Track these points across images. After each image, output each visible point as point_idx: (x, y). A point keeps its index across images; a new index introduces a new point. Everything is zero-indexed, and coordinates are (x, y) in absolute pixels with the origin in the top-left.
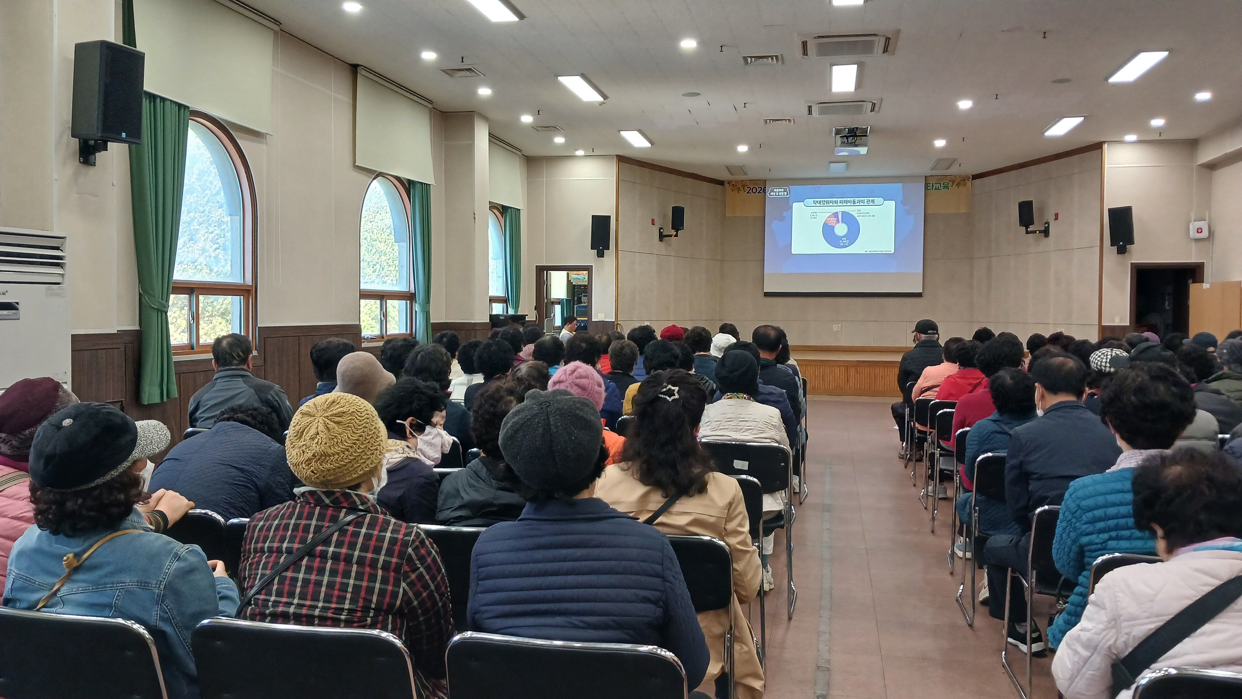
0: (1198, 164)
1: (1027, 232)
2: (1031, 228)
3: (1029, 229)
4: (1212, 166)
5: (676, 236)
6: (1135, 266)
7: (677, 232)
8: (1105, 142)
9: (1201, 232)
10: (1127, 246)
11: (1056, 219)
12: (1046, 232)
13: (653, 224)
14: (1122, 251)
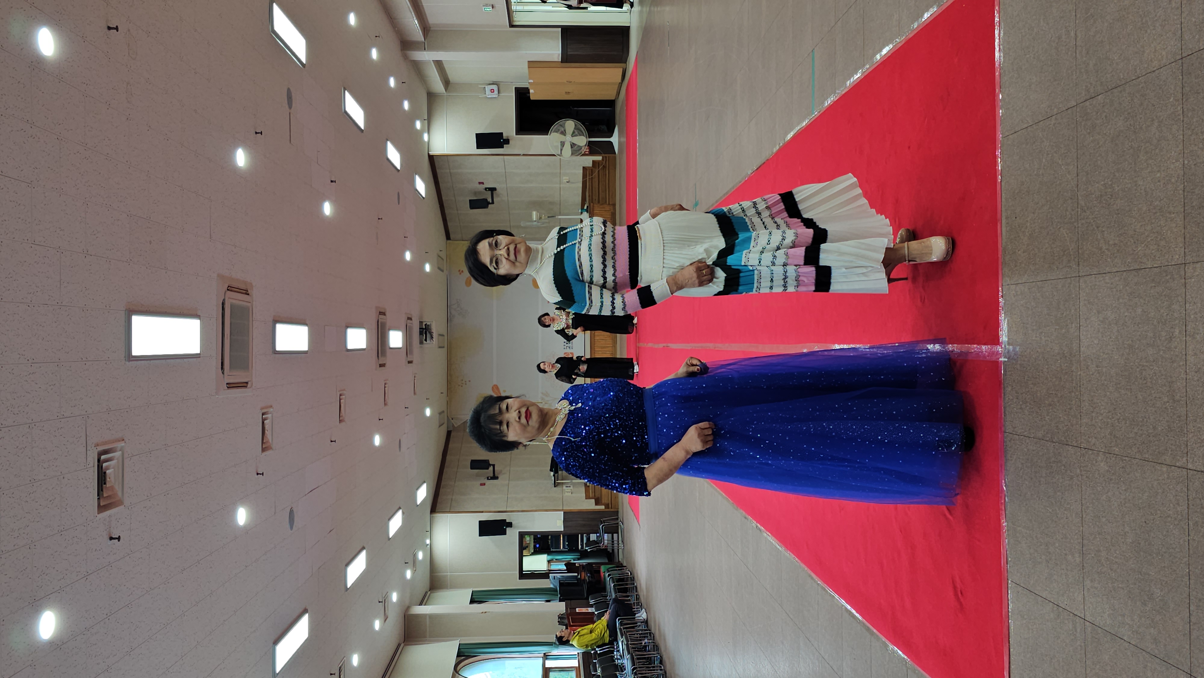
0: (445, 92)
1: (493, 203)
2: (490, 200)
3: (491, 202)
4: (447, 83)
5: (494, 466)
6: (518, 132)
7: (490, 465)
8: (428, 154)
9: (493, 90)
10: (504, 138)
11: (483, 183)
12: (492, 190)
13: (484, 484)
14: (507, 141)
